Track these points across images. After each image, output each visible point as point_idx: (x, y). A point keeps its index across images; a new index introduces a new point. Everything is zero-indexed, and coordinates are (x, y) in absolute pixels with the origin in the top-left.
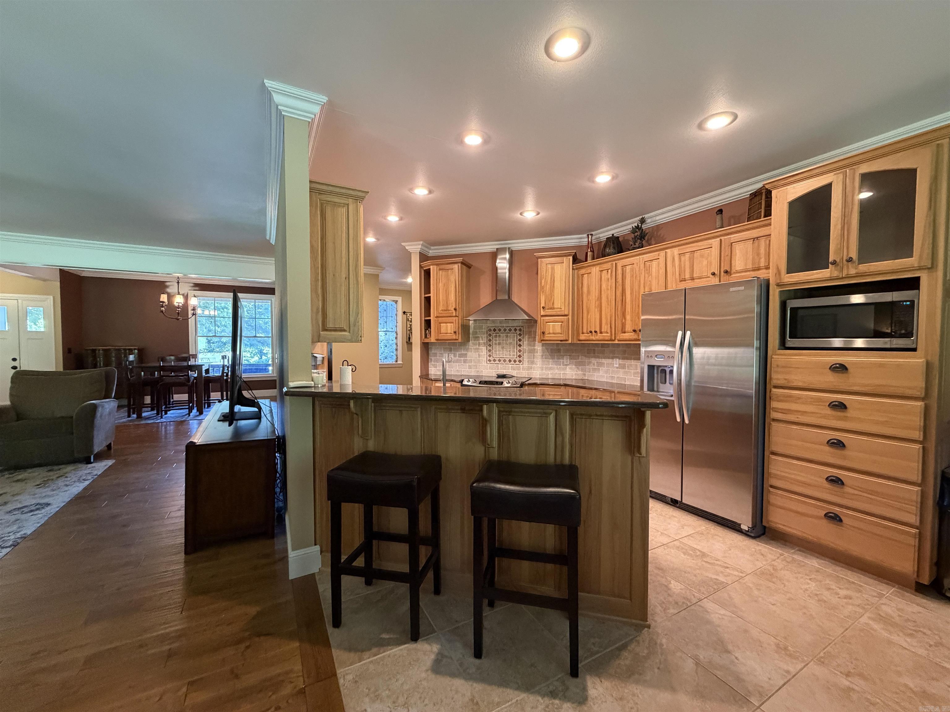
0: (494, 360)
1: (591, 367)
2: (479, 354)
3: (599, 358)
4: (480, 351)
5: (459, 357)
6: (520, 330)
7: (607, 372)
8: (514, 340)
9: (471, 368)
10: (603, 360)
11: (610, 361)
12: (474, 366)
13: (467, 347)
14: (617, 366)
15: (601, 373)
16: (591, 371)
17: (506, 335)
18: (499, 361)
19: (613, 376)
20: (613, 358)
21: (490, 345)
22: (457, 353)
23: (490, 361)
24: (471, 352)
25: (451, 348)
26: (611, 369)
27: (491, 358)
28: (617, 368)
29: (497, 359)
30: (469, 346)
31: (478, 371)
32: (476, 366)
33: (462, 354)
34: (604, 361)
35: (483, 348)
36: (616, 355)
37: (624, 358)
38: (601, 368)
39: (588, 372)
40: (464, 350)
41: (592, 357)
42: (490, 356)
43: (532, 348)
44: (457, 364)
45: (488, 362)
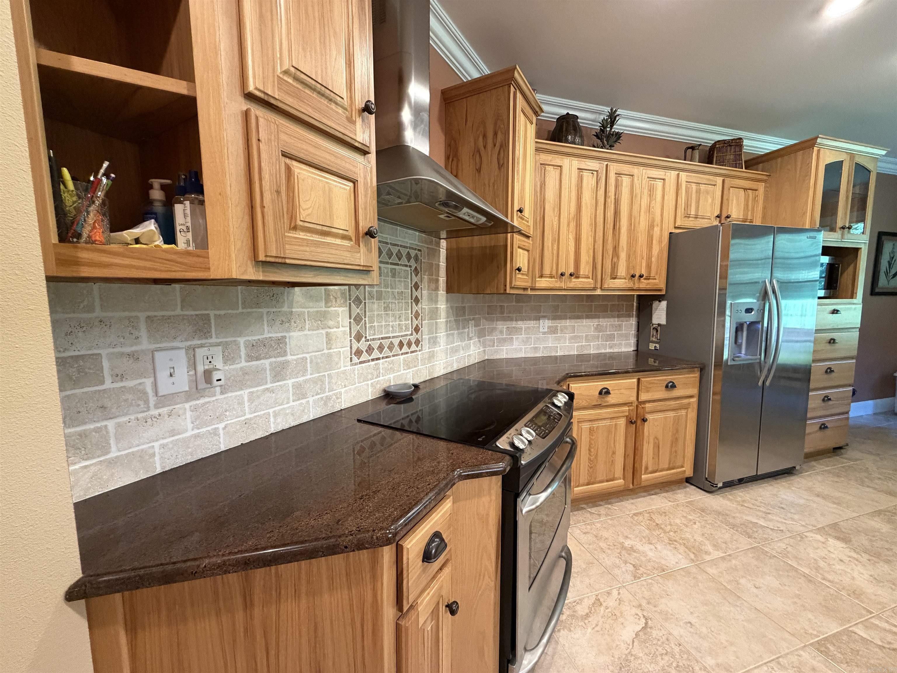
0: (370, 350)
1: (495, 336)
2: (327, 334)
3: (512, 320)
4: (331, 323)
5: (250, 358)
6: (416, 259)
7: (526, 341)
8: (406, 288)
9: (304, 396)
10: (519, 322)
11: (532, 324)
12: (315, 381)
13: (285, 309)
14: (546, 330)
15: (516, 344)
16: (495, 345)
17: (392, 269)
18: (381, 348)
19: (537, 347)
20: (538, 319)
21: (358, 301)
22: (241, 341)
23: (359, 353)
24: (302, 329)
25: (207, 318)
26: (533, 336)
27: (363, 345)
28: (544, 333)
29: (375, 345)
30: (291, 306)
31: (328, 398)
32: (321, 380)
33: (263, 343)
34: (521, 324)
35: (340, 309)
36: (542, 314)
37: (555, 318)
38: (514, 337)
39: (489, 346)
40: (271, 323)
41: (497, 320)
42: (359, 337)
43: (434, 306)
44: (245, 393)
45: (355, 359)
